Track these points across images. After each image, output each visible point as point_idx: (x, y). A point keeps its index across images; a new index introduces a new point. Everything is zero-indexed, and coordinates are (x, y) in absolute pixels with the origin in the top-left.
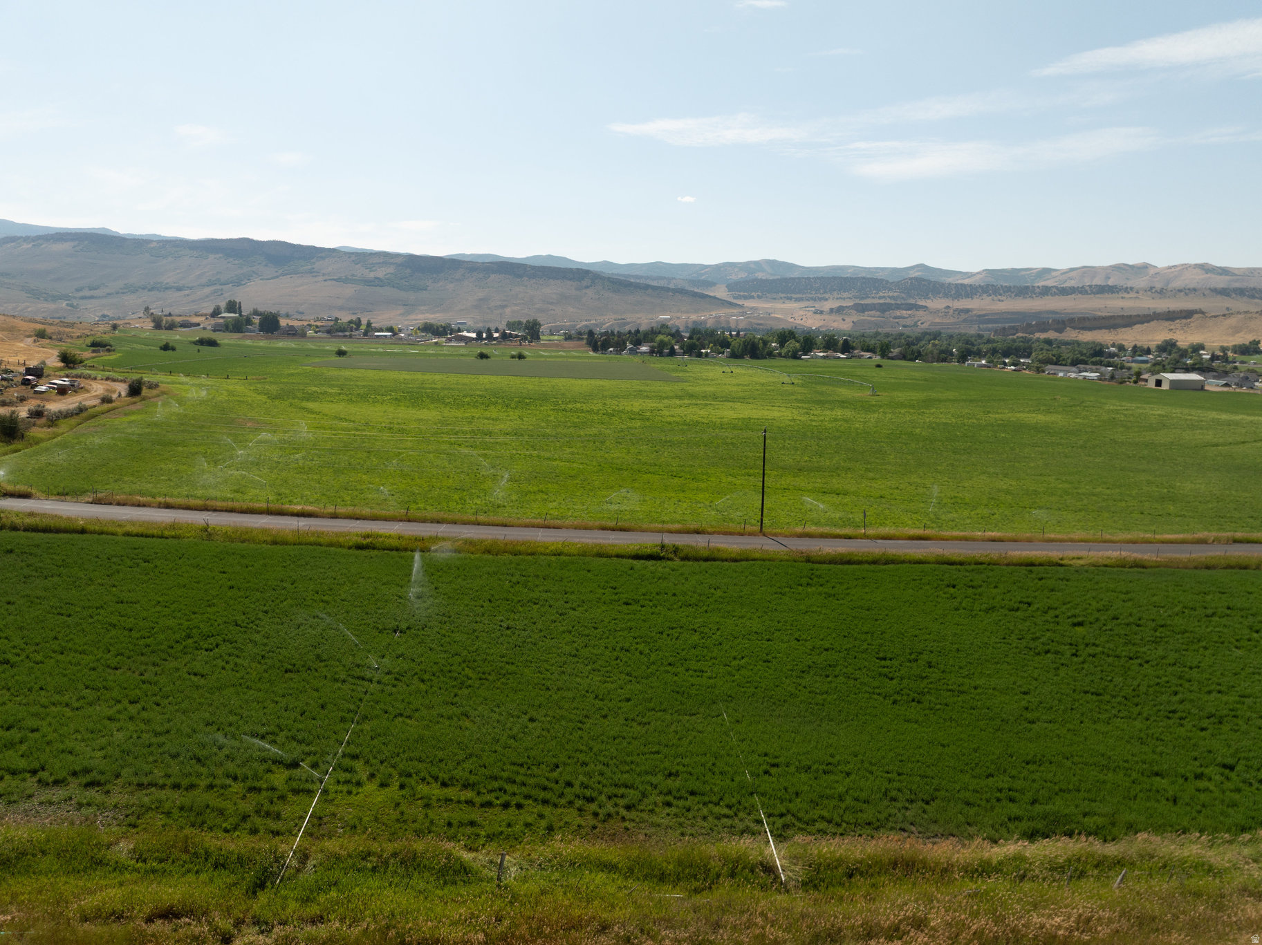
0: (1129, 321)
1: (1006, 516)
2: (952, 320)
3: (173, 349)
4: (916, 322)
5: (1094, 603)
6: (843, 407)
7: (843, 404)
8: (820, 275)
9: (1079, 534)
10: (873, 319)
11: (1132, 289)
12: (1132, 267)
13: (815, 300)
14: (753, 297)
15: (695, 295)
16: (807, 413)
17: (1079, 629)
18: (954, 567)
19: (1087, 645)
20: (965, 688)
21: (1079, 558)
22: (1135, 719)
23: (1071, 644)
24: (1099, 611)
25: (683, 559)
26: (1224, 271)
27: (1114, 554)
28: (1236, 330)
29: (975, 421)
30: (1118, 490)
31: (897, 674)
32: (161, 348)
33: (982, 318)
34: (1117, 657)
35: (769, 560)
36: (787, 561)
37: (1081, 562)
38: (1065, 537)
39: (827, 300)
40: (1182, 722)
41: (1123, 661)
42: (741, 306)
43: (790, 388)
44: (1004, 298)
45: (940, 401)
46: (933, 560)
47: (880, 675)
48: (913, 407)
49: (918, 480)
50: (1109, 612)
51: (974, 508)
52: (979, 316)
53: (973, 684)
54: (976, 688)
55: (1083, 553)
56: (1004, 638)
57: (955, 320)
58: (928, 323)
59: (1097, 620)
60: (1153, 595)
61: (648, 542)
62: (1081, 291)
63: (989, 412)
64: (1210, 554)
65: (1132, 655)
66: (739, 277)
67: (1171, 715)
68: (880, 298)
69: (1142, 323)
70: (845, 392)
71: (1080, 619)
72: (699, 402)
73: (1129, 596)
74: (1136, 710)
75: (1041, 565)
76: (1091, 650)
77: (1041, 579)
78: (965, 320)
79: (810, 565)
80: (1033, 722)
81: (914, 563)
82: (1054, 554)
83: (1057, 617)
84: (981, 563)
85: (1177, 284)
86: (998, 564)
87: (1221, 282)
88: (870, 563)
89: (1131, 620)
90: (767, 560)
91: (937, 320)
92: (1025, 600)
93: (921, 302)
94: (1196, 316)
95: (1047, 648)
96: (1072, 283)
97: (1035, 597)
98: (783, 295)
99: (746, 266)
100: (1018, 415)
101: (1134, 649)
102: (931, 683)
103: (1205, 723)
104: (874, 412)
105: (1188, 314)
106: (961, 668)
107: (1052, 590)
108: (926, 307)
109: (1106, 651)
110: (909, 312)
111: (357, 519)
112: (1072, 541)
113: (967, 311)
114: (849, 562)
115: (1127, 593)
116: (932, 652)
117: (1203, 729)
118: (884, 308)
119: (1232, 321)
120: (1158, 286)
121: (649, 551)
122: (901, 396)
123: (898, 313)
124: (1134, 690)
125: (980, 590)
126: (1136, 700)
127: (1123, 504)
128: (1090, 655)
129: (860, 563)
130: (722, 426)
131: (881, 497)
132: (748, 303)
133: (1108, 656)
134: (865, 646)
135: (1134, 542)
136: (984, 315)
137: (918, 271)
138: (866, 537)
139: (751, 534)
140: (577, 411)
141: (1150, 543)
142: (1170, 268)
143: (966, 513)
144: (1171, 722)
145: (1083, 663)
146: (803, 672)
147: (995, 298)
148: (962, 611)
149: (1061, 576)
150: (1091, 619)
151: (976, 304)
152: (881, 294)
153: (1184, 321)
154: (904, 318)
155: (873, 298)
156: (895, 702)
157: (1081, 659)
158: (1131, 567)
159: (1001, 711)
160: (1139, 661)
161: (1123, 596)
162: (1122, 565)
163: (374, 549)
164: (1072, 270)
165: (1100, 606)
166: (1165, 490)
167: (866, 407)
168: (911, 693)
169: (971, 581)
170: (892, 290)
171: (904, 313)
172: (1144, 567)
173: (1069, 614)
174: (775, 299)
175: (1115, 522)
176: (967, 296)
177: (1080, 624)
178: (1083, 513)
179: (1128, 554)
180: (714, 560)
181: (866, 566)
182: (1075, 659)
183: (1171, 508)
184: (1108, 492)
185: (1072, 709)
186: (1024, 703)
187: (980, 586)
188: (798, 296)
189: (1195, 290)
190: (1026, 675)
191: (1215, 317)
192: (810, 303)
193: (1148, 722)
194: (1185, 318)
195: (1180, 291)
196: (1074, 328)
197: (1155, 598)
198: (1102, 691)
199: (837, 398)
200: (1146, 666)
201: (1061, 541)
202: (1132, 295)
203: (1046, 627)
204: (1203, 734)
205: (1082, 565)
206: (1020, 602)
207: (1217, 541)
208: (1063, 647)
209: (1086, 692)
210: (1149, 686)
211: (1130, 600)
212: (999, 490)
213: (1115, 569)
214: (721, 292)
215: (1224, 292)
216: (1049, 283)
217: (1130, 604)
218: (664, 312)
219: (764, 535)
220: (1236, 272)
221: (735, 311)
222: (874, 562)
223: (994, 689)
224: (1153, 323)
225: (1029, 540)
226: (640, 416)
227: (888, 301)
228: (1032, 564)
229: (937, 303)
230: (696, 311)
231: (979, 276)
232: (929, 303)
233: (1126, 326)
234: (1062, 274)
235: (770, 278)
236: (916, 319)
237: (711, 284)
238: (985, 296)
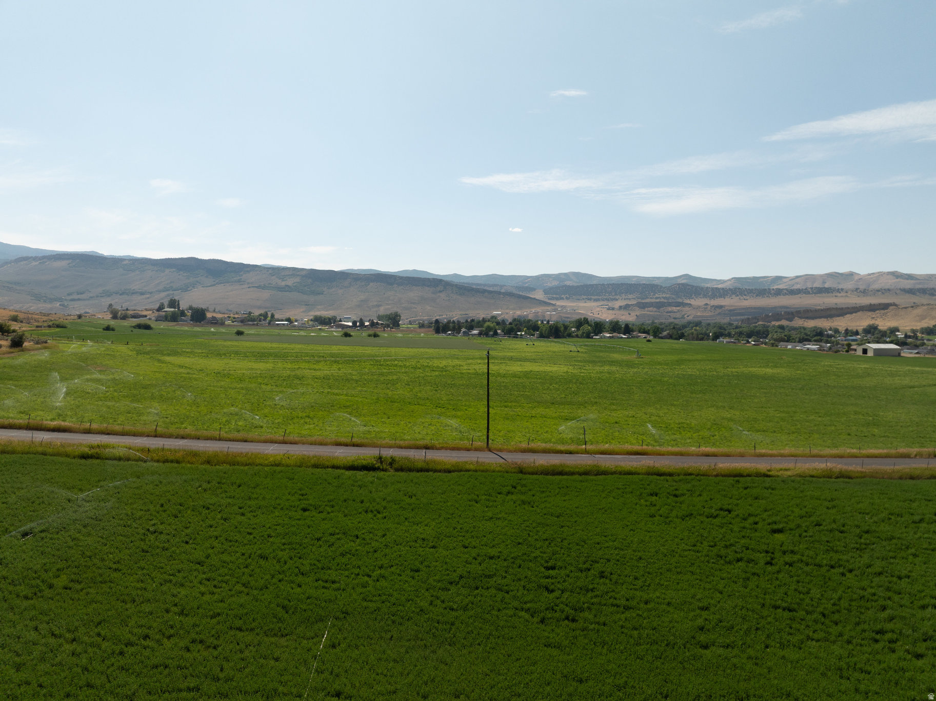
0: (841, 312)
1: (725, 437)
2: (710, 314)
3: (113, 330)
4: (684, 315)
5: (797, 510)
6: (611, 365)
7: (612, 363)
8: (611, 282)
9: (787, 450)
10: (651, 313)
11: (842, 289)
12: (842, 274)
13: (608, 300)
14: (562, 299)
15: (519, 297)
16: (580, 368)
17: (779, 537)
18: (662, 478)
19: (784, 553)
20: (633, 603)
21: (786, 470)
22: (834, 642)
23: (767, 552)
24: (802, 517)
25: (397, 470)
26: (910, 277)
27: (820, 466)
28: (922, 318)
29: (715, 373)
30: (828, 418)
31: (559, 586)
32: (104, 329)
33: (732, 312)
34: (820, 566)
35: (483, 471)
36: (499, 471)
37: (789, 473)
38: (774, 452)
39: (617, 300)
40: (893, 645)
41: (824, 569)
42: (554, 305)
43: (575, 354)
44: (748, 297)
45: (690, 361)
46: (644, 471)
47: (539, 586)
48: (667, 364)
49: (654, 411)
50: (812, 519)
51: (698, 431)
52: (730, 311)
53: (645, 597)
54: (646, 603)
55: (791, 466)
56: (694, 546)
57: (713, 314)
58: (693, 316)
59: (798, 526)
60: (858, 503)
61: (367, 455)
62: (805, 292)
63: (727, 368)
64: (914, 466)
65: (833, 563)
66: (553, 284)
67: (878, 637)
68: (657, 298)
69: (851, 313)
70: (616, 356)
71: (780, 526)
72: (496, 361)
73: (834, 503)
74: (835, 630)
75: (749, 476)
76: (788, 558)
77: (746, 488)
78: (719, 314)
79: (520, 475)
80: (706, 647)
81: (625, 474)
82: (762, 466)
83: (756, 523)
84: (690, 474)
85: (876, 286)
86: (706, 476)
87: (908, 284)
88: (580, 474)
89: (834, 526)
91: (699, 314)
92: (726, 507)
93: (688, 301)
94: (891, 308)
95: (739, 556)
96: (798, 287)
97: (737, 505)
98: (585, 297)
99: (558, 277)
100: (751, 369)
101: (836, 556)
102: (596, 596)
103: (921, 648)
104: (635, 368)
105: (885, 307)
106: (636, 578)
107: (756, 498)
108: (690, 304)
109: (804, 558)
110: (678, 308)
111: (108, 434)
112: (782, 456)
113: (721, 307)
114: (561, 473)
115: (832, 500)
116: (609, 560)
117: (919, 656)
118: (659, 305)
119: (918, 311)
120: (862, 287)
121: (364, 462)
122: (660, 358)
123: (670, 309)
124: (834, 605)
125: (682, 499)
126: (836, 617)
127: (833, 428)
128: (786, 563)
129: (573, 474)
130: (504, 376)
131: (616, 423)
132: (559, 303)
133: (807, 564)
134: (538, 553)
135: (841, 457)
136: (734, 310)
137: (684, 279)
138: (586, 452)
139: (476, 449)
140: (396, 365)
141: (856, 457)
142: (869, 275)
143: (689, 435)
144: (878, 646)
145: (778, 572)
146: (451, 583)
147: (741, 298)
148: (658, 518)
149: (767, 485)
150: (792, 526)
151: (727, 302)
152: (657, 295)
153: (883, 311)
154: (675, 312)
155: (651, 298)
156: (542, 621)
157: (775, 568)
158: (837, 478)
159: (669, 631)
160: (841, 570)
161: (827, 504)
162: (828, 475)
163: (97, 458)
164: (797, 277)
165: (803, 512)
166: (871, 418)
167: (630, 365)
168: (567, 609)
169: (676, 490)
170: (665, 292)
171: (674, 309)
172: (850, 478)
173: (770, 521)
174: (579, 300)
175: (824, 441)
176: (721, 296)
177: (779, 531)
178: (795, 435)
179: (834, 465)
180: (428, 470)
181: (576, 477)
182: (769, 568)
183: (876, 431)
184: (820, 419)
185: (757, 629)
186: (700, 622)
187: (683, 495)
188: (596, 297)
189: (889, 290)
190: (708, 586)
191: (905, 308)
192: (605, 302)
193: (851, 647)
194: (883, 309)
195: (878, 291)
196: (801, 318)
197: (860, 505)
198: (796, 606)
199: (609, 359)
200: (848, 575)
201: (771, 456)
202: (843, 294)
203: (743, 534)
204: (920, 663)
205: (789, 476)
206: (721, 509)
207: (919, 455)
208: (758, 554)
209: (776, 607)
210: (851, 600)
211: (834, 507)
212: (723, 418)
213: (821, 480)
214: (539, 295)
215: (911, 291)
216: (781, 287)
217: (834, 511)
218: (497, 310)
219: (490, 450)
220: (918, 277)
221: (549, 308)
222: (586, 473)
223: (669, 604)
224: (859, 314)
225: (742, 455)
226: (443, 369)
227: (662, 300)
228: (741, 475)
229: (699, 302)
230: (520, 308)
231: (729, 282)
232: (692, 302)
233: (839, 316)
234: (790, 280)
235: (575, 284)
236: (683, 313)
237: (532, 289)
238: (734, 296)
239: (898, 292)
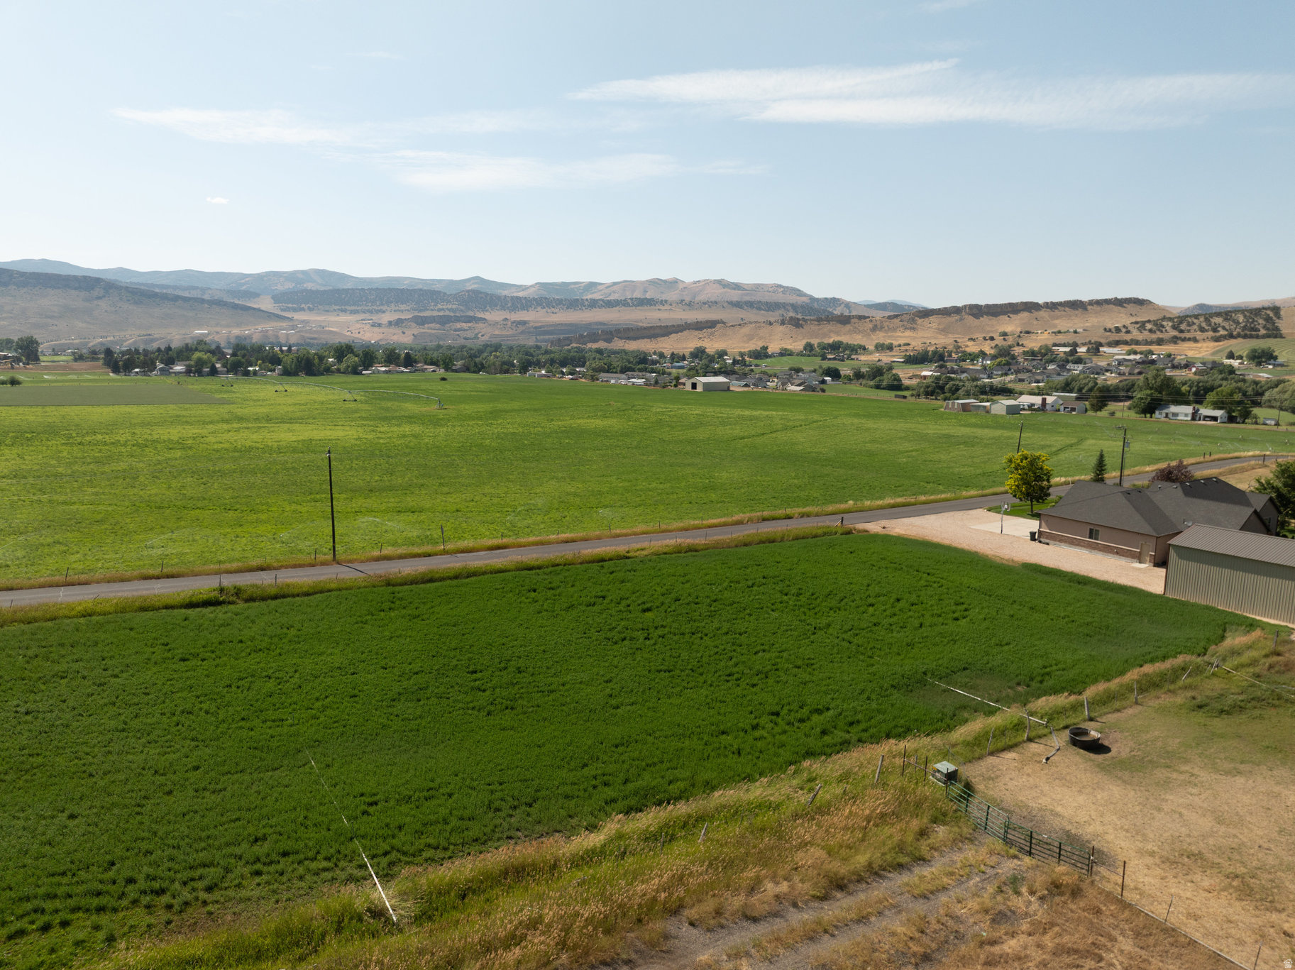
0: (666, 330)
1: (576, 517)
2: (510, 332)
4: (477, 334)
5: (658, 589)
6: (411, 423)
7: (411, 419)
8: (375, 286)
9: (641, 528)
10: (433, 332)
11: (666, 301)
12: (665, 282)
13: (372, 313)
14: (303, 310)
15: (236, 307)
16: (373, 431)
17: (648, 614)
18: (534, 571)
19: (656, 628)
20: (553, 687)
21: (642, 550)
22: (702, 687)
23: (643, 629)
24: (663, 595)
25: (247, 601)
26: (737, 286)
27: (671, 542)
28: (750, 338)
29: (540, 429)
30: (669, 484)
31: (489, 685)
33: (539, 330)
34: (683, 634)
35: (347, 589)
36: (365, 587)
37: (645, 553)
38: (629, 531)
39: (384, 312)
40: (738, 682)
41: (687, 636)
42: (291, 319)
43: (352, 405)
44: (557, 310)
45: (506, 411)
46: (513, 567)
47: (472, 688)
48: (480, 418)
49: (492, 491)
50: (672, 595)
51: (548, 512)
52: (536, 328)
53: (561, 681)
54: (563, 685)
55: (646, 544)
56: (585, 633)
57: (514, 332)
58: (489, 335)
59: (663, 604)
60: (706, 575)
61: (204, 587)
62: (624, 303)
63: (552, 420)
64: (746, 532)
65: (693, 631)
66: (286, 287)
67: (729, 678)
68: (439, 310)
69: (677, 332)
70: (411, 407)
71: (648, 605)
72: (250, 425)
73: (686, 578)
74: (701, 679)
75: (611, 559)
76: (660, 632)
77: (611, 573)
78: (522, 332)
79: (390, 589)
80: (618, 707)
81: (496, 573)
82: (621, 548)
83: (629, 606)
84: (558, 565)
85: (702, 298)
86: (573, 564)
87: (735, 296)
88: (450, 578)
89: (690, 599)
90: (343, 589)
91: (497, 332)
92: (600, 594)
93: (480, 315)
94: (719, 326)
95: (623, 636)
96: (615, 297)
97: (608, 590)
98: (336, 307)
99: (292, 276)
100: (579, 421)
101: (696, 624)
102: (522, 688)
103: (755, 680)
104: (442, 426)
105: (712, 324)
106: (548, 668)
107: (623, 582)
108: (485, 319)
109: (672, 630)
110: (469, 325)
112: (635, 534)
113: (525, 323)
114: (431, 580)
115: (685, 575)
116: (520, 657)
117: (754, 686)
118: (443, 321)
119: (746, 330)
120: (687, 299)
121: (205, 597)
122: (469, 408)
123: (458, 325)
124: (698, 662)
125: (558, 591)
126: (701, 670)
127: (675, 496)
128: (660, 637)
129: (442, 579)
130: (279, 450)
131: (457, 511)
132: (298, 316)
133: (675, 635)
134: (455, 662)
135: (686, 530)
136: (540, 327)
137: (476, 283)
138: (445, 552)
139: (324, 564)
140: (98, 443)
141: (699, 528)
142: (695, 283)
143: (539, 518)
144: (730, 684)
145: (655, 644)
146: (394, 700)
147: (549, 310)
148: (545, 613)
149: (629, 568)
150: (658, 604)
151: (531, 316)
152: (440, 306)
153: (710, 330)
154: (464, 330)
155: (432, 310)
156: (489, 714)
157: (652, 642)
158: (685, 552)
159: (589, 702)
160: (700, 635)
161: (681, 579)
162: (678, 551)
164: (615, 284)
165: (663, 590)
166: (707, 481)
167: (435, 422)
168: (504, 701)
169: (550, 583)
170: (450, 302)
171: (465, 325)
172: (696, 551)
173: (640, 602)
174: (328, 311)
175: (669, 513)
176: (523, 308)
177: (649, 610)
178: (642, 508)
179: (683, 540)
180: (284, 596)
181: (449, 582)
182: (648, 642)
183: (713, 496)
184: (661, 486)
185: (650, 689)
186: (608, 691)
187: (559, 587)
188: (353, 308)
189: (716, 302)
190: (607, 664)
191: (733, 326)
192: (367, 316)
193: (712, 688)
194: (710, 327)
195: (705, 303)
196: (621, 338)
197: (708, 577)
198: (672, 668)
199: (403, 413)
200: (705, 638)
201: (626, 535)
202: (667, 307)
203: (620, 617)
204: (754, 690)
205: (646, 556)
206: (596, 597)
207: (750, 520)
208: (636, 633)
209: (659, 671)
210: (710, 656)
211: (688, 581)
212: (568, 494)
213: (673, 556)
214: (266, 304)
215: (737, 305)
216: (596, 296)
217: (687, 585)
218: (200, 327)
219: (338, 563)
220: (746, 287)
221: (284, 324)
222: (456, 577)
223: (581, 683)
224: (685, 333)
225: (599, 538)
226: (181, 444)
227: (447, 313)
228: (603, 560)
229: (495, 316)
230: (238, 325)
231: (533, 289)
232: (487, 316)
233: (663, 335)
234: (607, 288)
235: (322, 289)
236: (476, 331)
237: (255, 295)
238: (539, 308)
239: (725, 305)
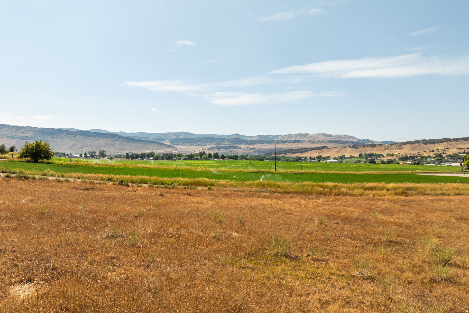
0: (306, 150)
2: (249, 152)
4: (238, 153)
8: (203, 137)
10: (223, 152)
11: (304, 141)
12: (303, 134)
13: (202, 146)
14: (179, 145)
15: (158, 143)
26: (330, 136)
28: (338, 152)
33: (259, 151)
39: (206, 145)
42: (176, 148)
44: (265, 144)
52: (258, 150)
57: (250, 152)
58: (242, 153)
62: (289, 142)
66: (173, 138)
68: (224, 145)
69: (310, 151)
78: (253, 152)
85: (317, 140)
87: (329, 139)
91: (244, 152)
93: (239, 146)
94: (326, 148)
96: (285, 140)
98: (190, 144)
99: (175, 134)
105: (323, 148)
108: (240, 147)
110: (235, 149)
113: (254, 149)
118: (226, 148)
119: (336, 150)
120: (312, 140)
123: (231, 149)
132: (178, 147)
136: (260, 150)
137: (235, 136)
142: (314, 135)
147: (262, 144)
151: (258, 146)
152: (224, 143)
153: (322, 150)
154: (234, 151)
155: (222, 145)
164: (285, 135)
170: (228, 142)
171: (233, 149)
174: (187, 145)
176: (253, 144)
188: (196, 144)
189: (323, 141)
191: (331, 148)
192: (200, 147)
194: (323, 149)
195: (319, 142)
196: (290, 153)
202: (305, 143)
214: (167, 143)
215: (331, 142)
216: (279, 140)
218: (147, 150)
220: (333, 136)
221: (174, 149)
224: (314, 151)
227: (227, 145)
229: (244, 146)
230: (159, 149)
231: (256, 138)
232: (241, 146)
233: (305, 152)
234: (282, 137)
235: (185, 138)
236: (237, 152)
237: (164, 140)
238: (259, 144)
239: (326, 142)
